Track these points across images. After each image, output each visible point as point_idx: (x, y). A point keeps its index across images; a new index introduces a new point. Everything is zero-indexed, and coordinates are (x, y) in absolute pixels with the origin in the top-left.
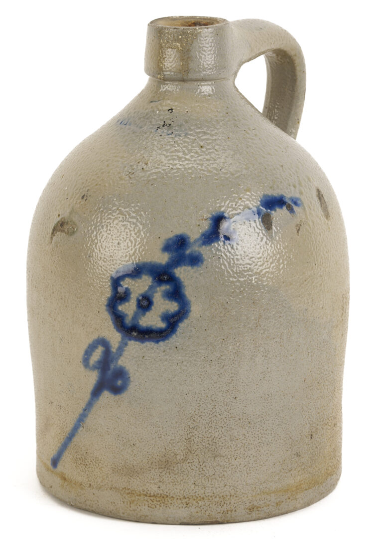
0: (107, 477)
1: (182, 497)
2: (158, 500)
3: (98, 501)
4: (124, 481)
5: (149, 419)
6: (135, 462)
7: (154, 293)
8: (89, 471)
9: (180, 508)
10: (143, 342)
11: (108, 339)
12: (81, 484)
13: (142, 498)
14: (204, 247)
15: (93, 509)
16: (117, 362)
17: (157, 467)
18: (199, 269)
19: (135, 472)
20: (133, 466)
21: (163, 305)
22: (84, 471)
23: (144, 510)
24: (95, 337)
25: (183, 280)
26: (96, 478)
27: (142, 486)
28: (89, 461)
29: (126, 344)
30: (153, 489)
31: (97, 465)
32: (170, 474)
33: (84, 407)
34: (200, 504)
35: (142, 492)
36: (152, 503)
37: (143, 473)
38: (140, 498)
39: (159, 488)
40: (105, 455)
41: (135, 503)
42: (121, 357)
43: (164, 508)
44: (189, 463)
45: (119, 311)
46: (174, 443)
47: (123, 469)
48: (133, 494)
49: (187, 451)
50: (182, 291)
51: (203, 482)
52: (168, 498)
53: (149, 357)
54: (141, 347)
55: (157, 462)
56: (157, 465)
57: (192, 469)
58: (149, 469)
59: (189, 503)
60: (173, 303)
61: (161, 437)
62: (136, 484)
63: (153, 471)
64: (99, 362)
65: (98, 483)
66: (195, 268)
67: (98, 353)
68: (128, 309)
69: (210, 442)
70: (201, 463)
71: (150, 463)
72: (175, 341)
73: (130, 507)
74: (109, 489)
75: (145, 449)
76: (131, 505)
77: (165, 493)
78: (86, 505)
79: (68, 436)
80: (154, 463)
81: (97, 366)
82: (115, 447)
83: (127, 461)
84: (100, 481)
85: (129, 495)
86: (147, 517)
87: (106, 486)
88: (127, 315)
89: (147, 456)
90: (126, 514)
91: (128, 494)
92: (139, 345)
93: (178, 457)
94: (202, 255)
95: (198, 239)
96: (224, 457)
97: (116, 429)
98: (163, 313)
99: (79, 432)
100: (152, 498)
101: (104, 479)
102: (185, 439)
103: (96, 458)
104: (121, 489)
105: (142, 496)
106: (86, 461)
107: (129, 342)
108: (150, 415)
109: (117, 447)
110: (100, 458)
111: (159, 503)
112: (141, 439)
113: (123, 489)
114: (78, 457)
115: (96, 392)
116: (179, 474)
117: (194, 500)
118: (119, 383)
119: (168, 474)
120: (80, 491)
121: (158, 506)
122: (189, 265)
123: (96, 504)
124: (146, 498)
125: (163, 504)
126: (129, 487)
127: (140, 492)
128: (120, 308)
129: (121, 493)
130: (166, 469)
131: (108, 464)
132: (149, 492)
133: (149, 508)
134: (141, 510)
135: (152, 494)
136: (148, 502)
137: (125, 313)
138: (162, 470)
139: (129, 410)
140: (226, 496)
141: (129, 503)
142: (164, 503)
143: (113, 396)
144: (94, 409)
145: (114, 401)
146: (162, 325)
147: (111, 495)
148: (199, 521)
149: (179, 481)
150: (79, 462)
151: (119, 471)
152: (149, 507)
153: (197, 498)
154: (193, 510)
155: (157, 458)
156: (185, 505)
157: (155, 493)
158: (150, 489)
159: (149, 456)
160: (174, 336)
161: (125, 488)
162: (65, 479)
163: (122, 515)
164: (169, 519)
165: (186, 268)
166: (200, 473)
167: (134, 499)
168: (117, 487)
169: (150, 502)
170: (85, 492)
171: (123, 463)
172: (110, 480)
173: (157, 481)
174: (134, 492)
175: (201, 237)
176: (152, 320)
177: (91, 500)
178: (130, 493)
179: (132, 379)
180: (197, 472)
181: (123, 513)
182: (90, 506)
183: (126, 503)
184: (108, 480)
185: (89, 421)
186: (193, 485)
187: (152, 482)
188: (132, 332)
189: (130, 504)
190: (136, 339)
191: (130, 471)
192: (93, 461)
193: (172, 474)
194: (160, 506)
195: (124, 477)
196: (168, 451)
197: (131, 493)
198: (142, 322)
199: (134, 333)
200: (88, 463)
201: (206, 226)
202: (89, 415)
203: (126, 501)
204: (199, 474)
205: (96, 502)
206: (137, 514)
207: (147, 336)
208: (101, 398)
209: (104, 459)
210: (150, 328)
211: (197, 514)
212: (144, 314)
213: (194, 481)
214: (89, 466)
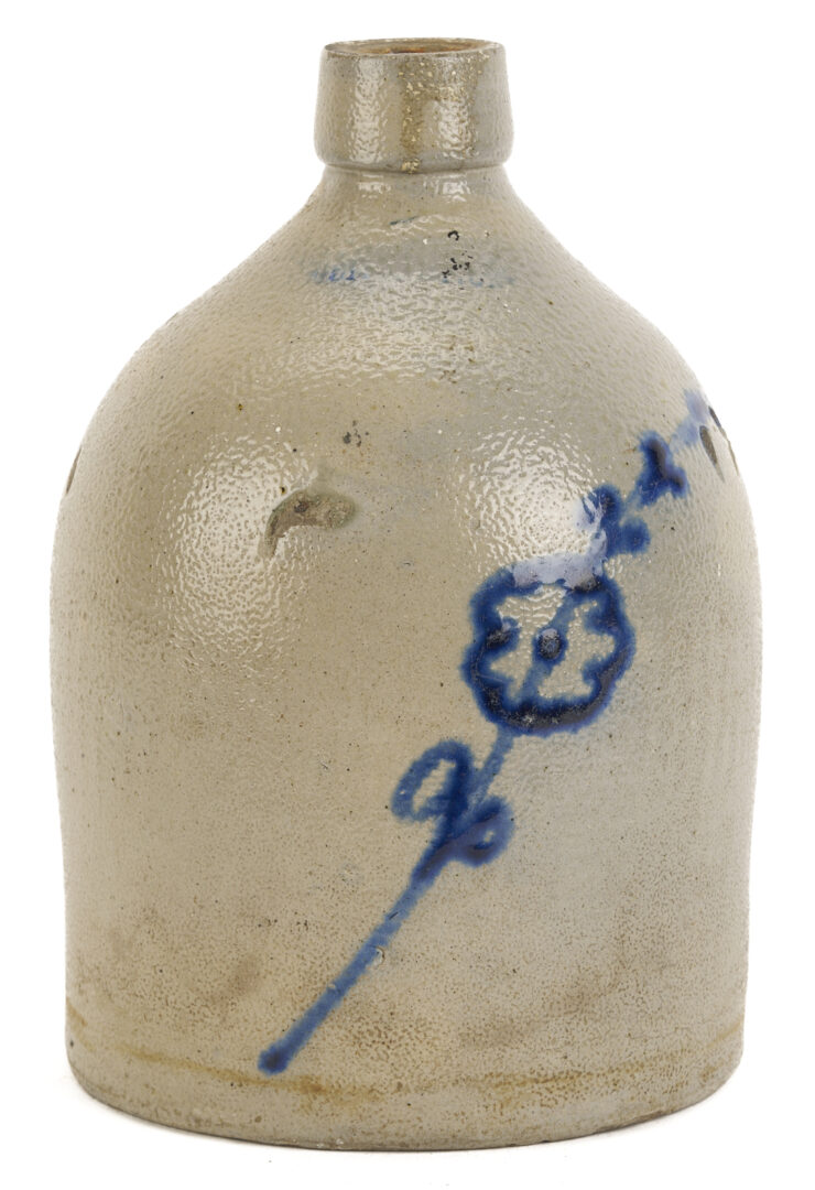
0: (448, 1057)
1: (606, 1069)
2: (561, 1086)
3: (419, 1118)
4: (489, 1060)
5: (548, 908)
6: (515, 1009)
7: (567, 621)
8: (396, 1055)
9: (602, 1095)
10: (545, 734)
11: (465, 742)
12: (372, 1090)
13: (527, 1089)
14: (646, 507)
15: (406, 1140)
16: (485, 790)
17: (563, 1011)
18: (646, 556)
19: (515, 1033)
20: (512, 1020)
21: (588, 645)
22: (385, 1057)
23: (534, 1115)
24: (431, 741)
25: (621, 585)
26: (418, 1067)
27: (528, 1062)
28: (399, 1032)
29: (508, 747)
30: (553, 1063)
31: (421, 1036)
32: (586, 1022)
33: (388, 911)
34: (637, 1080)
35: (528, 1075)
36: (549, 1096)
37: (533, 1030)
38: (523, 1089)
39: (566, 1057)
40: (443, 1010)
41: (513, 1102)
42: (496, 777)
43: (573, 1101)
44: (620, 990)
45: (493, 674)
46: (594, 951)
47: (487, 1031)
48: (510, 1083)
49: (618, 964)
50: (621, 608)
51: (644, 1028)
52: (581, 1078)
53: (558, 766)
54: (542, 746)
55: (562, 1001)
56: (562, 1006)
57: (627, 1004)
58: (545, 1019)
59: (618, 1081)
60: (605, 636)
61: (570, 943)
62: (517, 1060)
63: (552, 1024)
64: (440, 798)
65: (422, 1078)
66: (639, 554)
67: (435, 777)
68: (513, 666)
69: (655, 938)
70: (641, 987)
71: (547, 1006)
72: (609, 723)
73: (502, 1114)
74: (450, 1085)
75: (538, 977)
76: (504, 1111)
77: (576, 1068)
78: (386, 1135)
79: (333, 987)
80: (555, 1005)
81: (434, 807)
82: (471, 985)
83: (496, 1012)
84: (427, 1071)
85: (499, 1089)
86: (538, 1130)
87: (445, 1079)
88: (511, 680)
89: (543, 991)
90: (490, 1133)
91: (497, 1086)
92: (537, 743)
93: (602, 981)
94: (645, 525)
95: (634, 493)
96: (674, 965)
97: (474, 945)
98: (587, 664)
99: (372, 969)
100: (549, 1085)
101: (438, 1065)
102: (615, 938)
103: (419, 1020)
104: (481, 1077)
105: (529, 1085)
106: (390, 1034)
107: (516, 740)
108: (553, 898)
109: (474, 985)
110: (430, 1019)
111: (562, 1093)
112: (531, 954)
113: (486, 1076)
114: (364, 1028)
115: (427, 868)
116: (602, 1021)
117: (628, 1071)
118: (488, 836)
119: (582, 1023)
120: (366, 1105)
121: (561, 1100)
122: (628, 550)
123: (414, 1126)
124: (536, 1087)
125: (570, 1094)
126: (500, 1070)
127: (524, 1076)
128: (494, 667)
129: (480, 1088)
130: (578, 1014)
131: (452, 1028)
132: (543, 1073)
133: (543, 1109)
134: (525, 1116)
135: (549, 1077)
136: (541, 1094)
137: (507, 676)
138: (572, 1016)
139: (508, 895)
140: (677, 1052)
141: (498, 1107)
142: (572, 1090)
143: (470, 869)
144: (417, 910)
145: (473, 881)
146: (584, 690)
147: (457, 1097)
148: (635, 1116)
149: (603, 1034)
150: (370, 1040)
151: (477, 1039)
152: (542, 1105)
153: (632, 1065)
154: (626, 1094)
155: (563, 992)
156: (612, 1087)
157: (557, 1074)
158: (545, 1065)
159: (546, 990)
160: (606, 711)
161: (491, 1074)
162: (318, 1089)
163: (480, 1137)
164: (583, 1125)
165: (624, 556)
166: (638, 1009)
167: (510, 1093)
168: (473, 1075)
169: (545, 1093)
170: (383, 1105)
171: (487, 1018)
172: (455, 1063)
173: (561, 1042)
174: (511, 1080)
175: (637, 488)
176: (566, 682)
177: (400, 1121)
178: (501, 1083)
179: (517, 822)
180: (635, 1007)
181: (485, 1133)
182: (397, 1134)
183: (491, 1108)
184: (451, 1065)
185: (401, 940)
186: (628, 1039)
187: (551, 1047)
188: (523, 715)
189: (502, 1107)
190: (530, 730)
191: (504, 1033)
192: (410, 1030)
193: (590, 1022)
194: (566, 1099)
195: (490, 1050)
196: (583, 971)
197: (505, 1082)
198: (545, 689)
199: (527, 717)
200: (394, 1038)
201: (638, 463)
202: (404, 926)
203: (492, 1102)
204: (637, 1013)
205: (417, 1122)
206: (517, 1128)
207: (555, 721)
208: (439, 880)
209: (439, 1018)
210: (561, 700)
211: (631, 1102)
212: (548, 672)
213: (629, 1029)
214: (398, 1043)
